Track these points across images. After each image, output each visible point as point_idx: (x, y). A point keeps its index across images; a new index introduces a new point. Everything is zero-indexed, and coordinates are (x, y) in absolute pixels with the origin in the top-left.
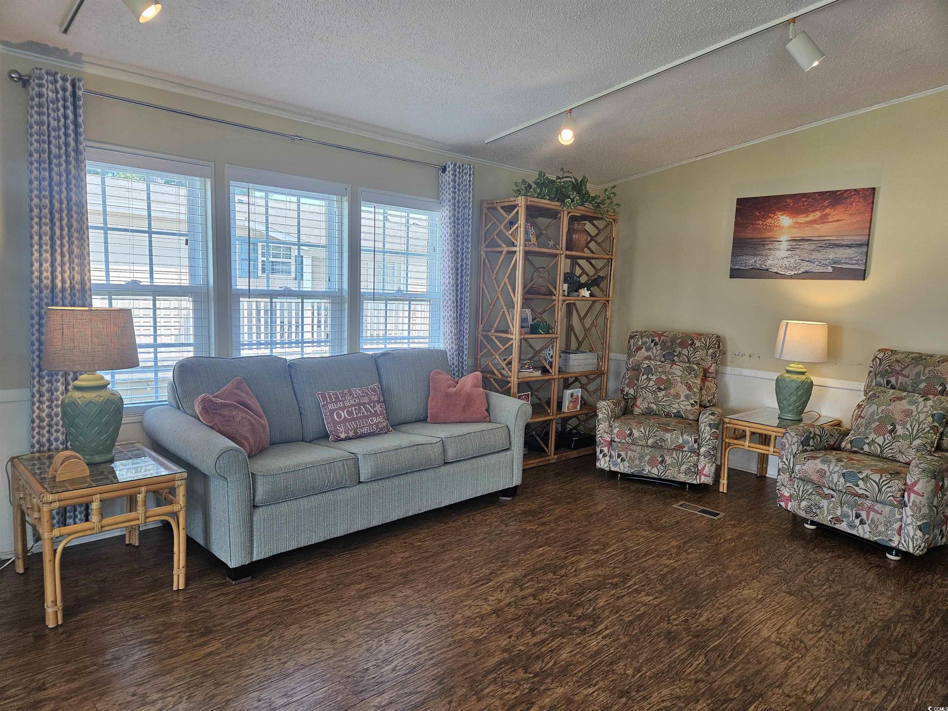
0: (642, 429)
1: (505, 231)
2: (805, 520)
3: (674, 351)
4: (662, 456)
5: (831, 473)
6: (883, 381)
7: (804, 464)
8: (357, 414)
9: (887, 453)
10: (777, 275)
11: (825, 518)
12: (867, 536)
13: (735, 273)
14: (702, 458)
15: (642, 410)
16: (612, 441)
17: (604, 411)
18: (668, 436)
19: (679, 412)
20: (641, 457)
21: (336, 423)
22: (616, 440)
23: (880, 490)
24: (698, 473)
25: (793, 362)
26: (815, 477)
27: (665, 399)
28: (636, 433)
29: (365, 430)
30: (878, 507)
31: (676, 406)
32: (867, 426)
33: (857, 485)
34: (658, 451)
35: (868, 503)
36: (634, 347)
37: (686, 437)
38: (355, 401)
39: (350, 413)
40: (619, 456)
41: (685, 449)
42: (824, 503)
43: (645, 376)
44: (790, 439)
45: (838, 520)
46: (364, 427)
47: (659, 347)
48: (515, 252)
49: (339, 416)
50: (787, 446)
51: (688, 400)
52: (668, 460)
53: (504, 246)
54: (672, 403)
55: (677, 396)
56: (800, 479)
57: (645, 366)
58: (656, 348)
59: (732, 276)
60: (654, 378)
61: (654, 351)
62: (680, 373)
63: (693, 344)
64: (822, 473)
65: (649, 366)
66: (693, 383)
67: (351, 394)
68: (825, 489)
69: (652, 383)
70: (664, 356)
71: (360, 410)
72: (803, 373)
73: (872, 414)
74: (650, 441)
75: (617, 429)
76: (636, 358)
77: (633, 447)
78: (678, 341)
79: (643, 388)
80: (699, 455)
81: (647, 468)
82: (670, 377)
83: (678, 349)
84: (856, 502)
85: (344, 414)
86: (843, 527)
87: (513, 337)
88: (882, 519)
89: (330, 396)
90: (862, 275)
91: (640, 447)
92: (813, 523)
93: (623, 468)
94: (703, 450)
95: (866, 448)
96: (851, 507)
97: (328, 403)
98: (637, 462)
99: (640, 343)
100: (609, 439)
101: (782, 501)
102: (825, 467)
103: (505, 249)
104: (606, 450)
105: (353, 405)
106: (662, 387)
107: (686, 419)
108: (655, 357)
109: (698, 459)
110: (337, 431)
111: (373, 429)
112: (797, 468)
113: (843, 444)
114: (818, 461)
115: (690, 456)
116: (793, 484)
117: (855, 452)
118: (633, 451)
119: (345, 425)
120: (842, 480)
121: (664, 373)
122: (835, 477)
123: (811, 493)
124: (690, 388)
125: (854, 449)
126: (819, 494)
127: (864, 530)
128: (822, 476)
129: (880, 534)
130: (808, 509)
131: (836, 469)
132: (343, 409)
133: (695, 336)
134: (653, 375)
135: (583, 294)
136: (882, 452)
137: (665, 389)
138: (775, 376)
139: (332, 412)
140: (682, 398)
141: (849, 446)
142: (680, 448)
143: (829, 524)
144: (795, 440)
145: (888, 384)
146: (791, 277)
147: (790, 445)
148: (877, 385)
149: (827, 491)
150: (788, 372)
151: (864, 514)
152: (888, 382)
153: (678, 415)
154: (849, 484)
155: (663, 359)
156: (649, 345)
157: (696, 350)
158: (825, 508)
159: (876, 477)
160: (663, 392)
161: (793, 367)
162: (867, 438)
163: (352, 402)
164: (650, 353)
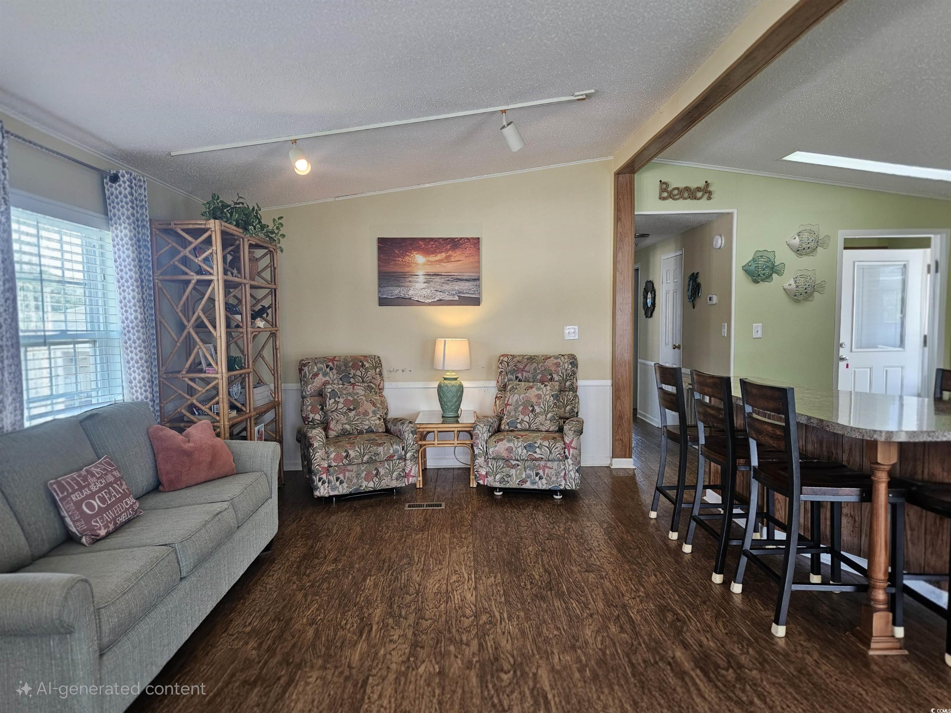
0: (357, 449)
1: (192, 257)
2: (495, 489)
3: (349, 374)
4: (376, 469)
5: (516, 448)
6: (513, 377)
7: (496, 446)
8: (110, 500)
9: (533, 427)
10: (419, 303)
11: (513, 484)
12: (544, 487)
13: (383, 302)
14: (408, 462)
15: (337, 433)
16: (330, 466)
17: (319, 439)
18: (381, 449)
19: (370, 427)
20: (358, 475)
21: (88, 519)
22: (334, 464)
23: (551, 452)
24: (407, 476)
25: (448, 371)
26: (505, 454)
27: (357, 418)
28: (352, 453)
29: (123, 519)
30: (549, 464)
31: (367, 422)
32: (516, 410)
33: (536, 452)
34: (371, 465)
35: (542, 463)
36: (310, 374)
37: (395, 447)
38: (101, 483)
39: (103, 500)
40: (337, 479)
41: (395, 458)
42: (513, 471)
43: (333, 400)
44: (481, 429)
45: (524, 481)
46: (121, 514)
47: (335, 371)
48: (211, 281)
49: (91, 507)
50: (480, 435)
51: (376, 416)
52: (382, 471)
53: (192, 274)
54: (363, 421)
55: (366, 413)
56: (494, 459)
57: (330, 390)
58: (333, 373)
59: (381, 304)
60: (342, 400)
61: (331, 376)
62: (363, 393)
63: (363, 365)
64: (509, 450)
65: (333, 390)
66: (376, 399)
67: (93, 475)
68: (512, 461)
69: (341, 406)
70: (341, 379)
71: (110, 493)
72: (456, 379)
73: (517, 401)
74: (365, 458)
75: (334, 454)
76: (314, 384)
77: (349, 468)
78: (350, 364)
79: (332, 412)
80: (405, 460)
81: (364, 484)
82: (355, 397)
83: (352, 372)
84: (534, 465)
85: (96, 503)
86: (528, 485)
87: (219, 376)
88: (553, 472)
89: (68, 483)
90: (476, 302)
91: (356, 466)
92: (501, 489)
93: (343, 489)
94: (409, 455)
95: (519, 426)
96: (532, 469)
97: (69, 495)
98: (355, 481)
99: (316, 370)
100: (326, 466)
101: (480, 480)
102: (511, 445)
103: (196, 277)
104: (324, 476)
105: (101, 489)
106: (352, 407)
107: (376, 432)
108: (333, 381)
109: (405, 465)
110: (92, 529)
111: (130, 514)
112: (491, 451)
113: (503, 427)
114: (505, 442)
115: (399, 463)
116: (488, 464)
117: (512, 431)
118: (349, 471)
119: (102, 518)
120: (525, 451)
121: (350, 394)
122: (520, 450)
123: (503, 467)
124: (374, 405)
125: (511, 429)
126: (508, 466)
127: (542, 483)
128: (510, 452)
129: (553, 483)
130: (502, 480)
131: (520, 444)
132: (92, 496)
133: (362, 358)
134: (339, 397)
135: (258, 325)
136: (530, 427)
137: (354, 409)
138: (436, 385)
139: (78, 504)
140: (371, 415)
141: (507, 427)
142: (390, 458)
143: (518, 487)
144: (485, 429)
145: (516, 379)
146: (429, 304)
147: (482, 434)
148: (509, 380)
149: (514, 463)
150: (445, 379)
151: (541, 472)
152: (517, 378)
153: (370, 431)
154: (530, 453)
155: (340, 382)
156: (325, 371)
157: (367, 370)
158: (514, 476)
159: (546, 443)
160: (354, 412)
161: (448, 375)
162: (517, 419)
163: (99, 485)
164: (327, 378)
